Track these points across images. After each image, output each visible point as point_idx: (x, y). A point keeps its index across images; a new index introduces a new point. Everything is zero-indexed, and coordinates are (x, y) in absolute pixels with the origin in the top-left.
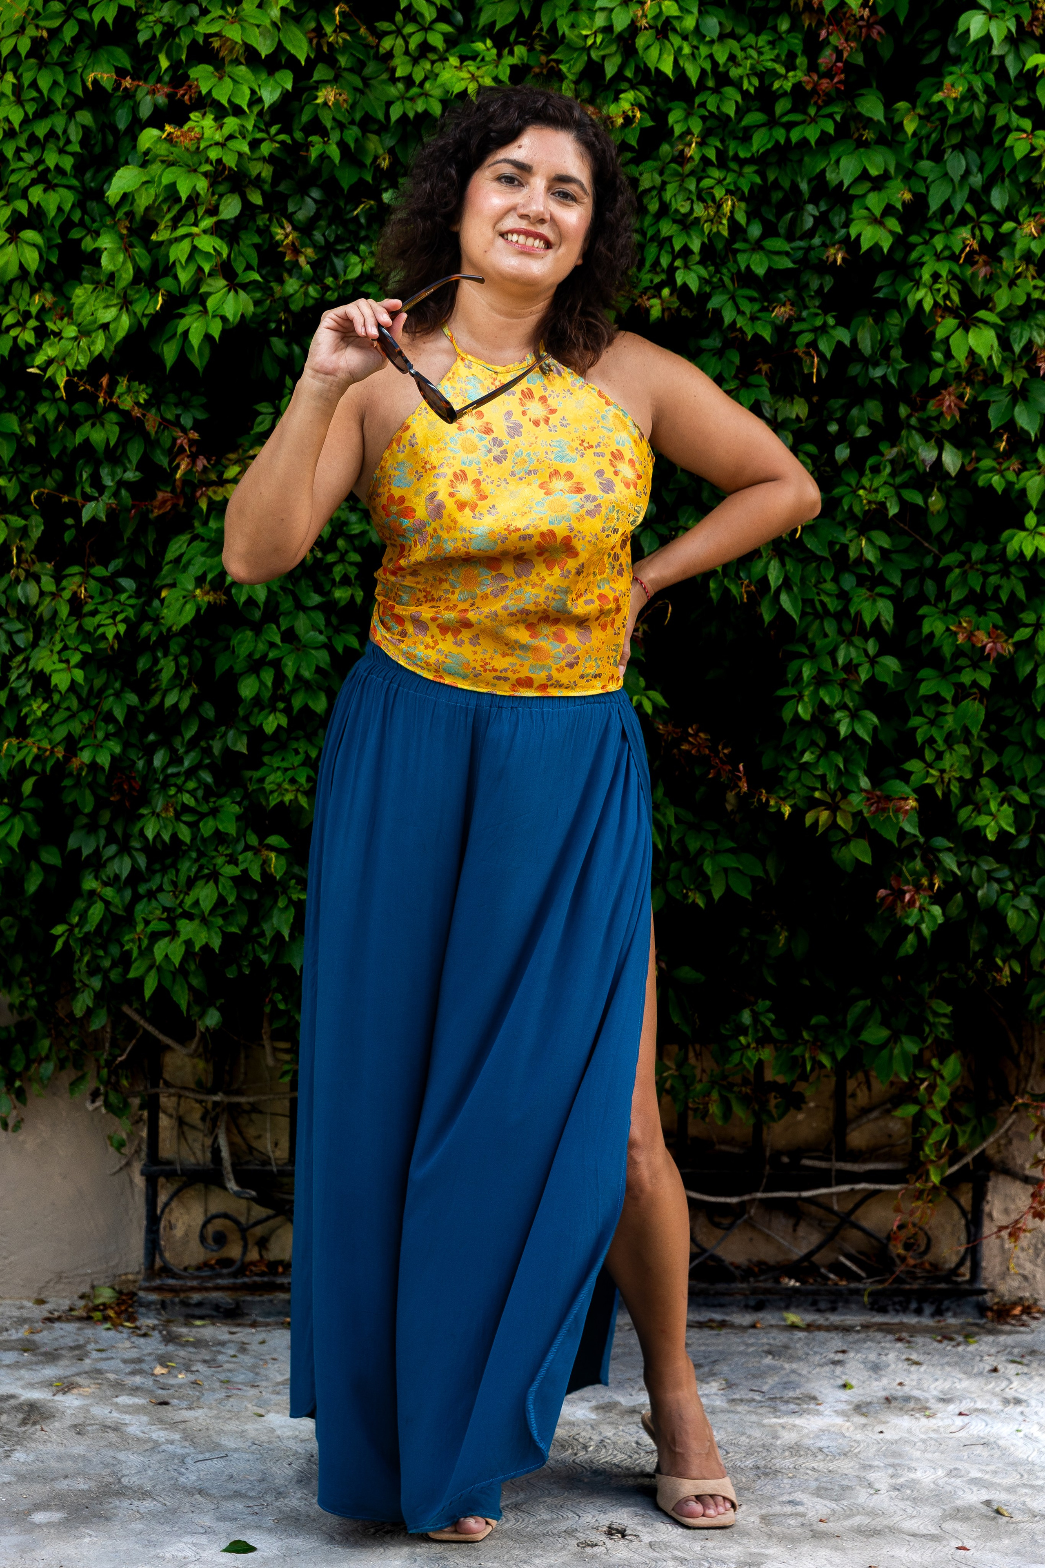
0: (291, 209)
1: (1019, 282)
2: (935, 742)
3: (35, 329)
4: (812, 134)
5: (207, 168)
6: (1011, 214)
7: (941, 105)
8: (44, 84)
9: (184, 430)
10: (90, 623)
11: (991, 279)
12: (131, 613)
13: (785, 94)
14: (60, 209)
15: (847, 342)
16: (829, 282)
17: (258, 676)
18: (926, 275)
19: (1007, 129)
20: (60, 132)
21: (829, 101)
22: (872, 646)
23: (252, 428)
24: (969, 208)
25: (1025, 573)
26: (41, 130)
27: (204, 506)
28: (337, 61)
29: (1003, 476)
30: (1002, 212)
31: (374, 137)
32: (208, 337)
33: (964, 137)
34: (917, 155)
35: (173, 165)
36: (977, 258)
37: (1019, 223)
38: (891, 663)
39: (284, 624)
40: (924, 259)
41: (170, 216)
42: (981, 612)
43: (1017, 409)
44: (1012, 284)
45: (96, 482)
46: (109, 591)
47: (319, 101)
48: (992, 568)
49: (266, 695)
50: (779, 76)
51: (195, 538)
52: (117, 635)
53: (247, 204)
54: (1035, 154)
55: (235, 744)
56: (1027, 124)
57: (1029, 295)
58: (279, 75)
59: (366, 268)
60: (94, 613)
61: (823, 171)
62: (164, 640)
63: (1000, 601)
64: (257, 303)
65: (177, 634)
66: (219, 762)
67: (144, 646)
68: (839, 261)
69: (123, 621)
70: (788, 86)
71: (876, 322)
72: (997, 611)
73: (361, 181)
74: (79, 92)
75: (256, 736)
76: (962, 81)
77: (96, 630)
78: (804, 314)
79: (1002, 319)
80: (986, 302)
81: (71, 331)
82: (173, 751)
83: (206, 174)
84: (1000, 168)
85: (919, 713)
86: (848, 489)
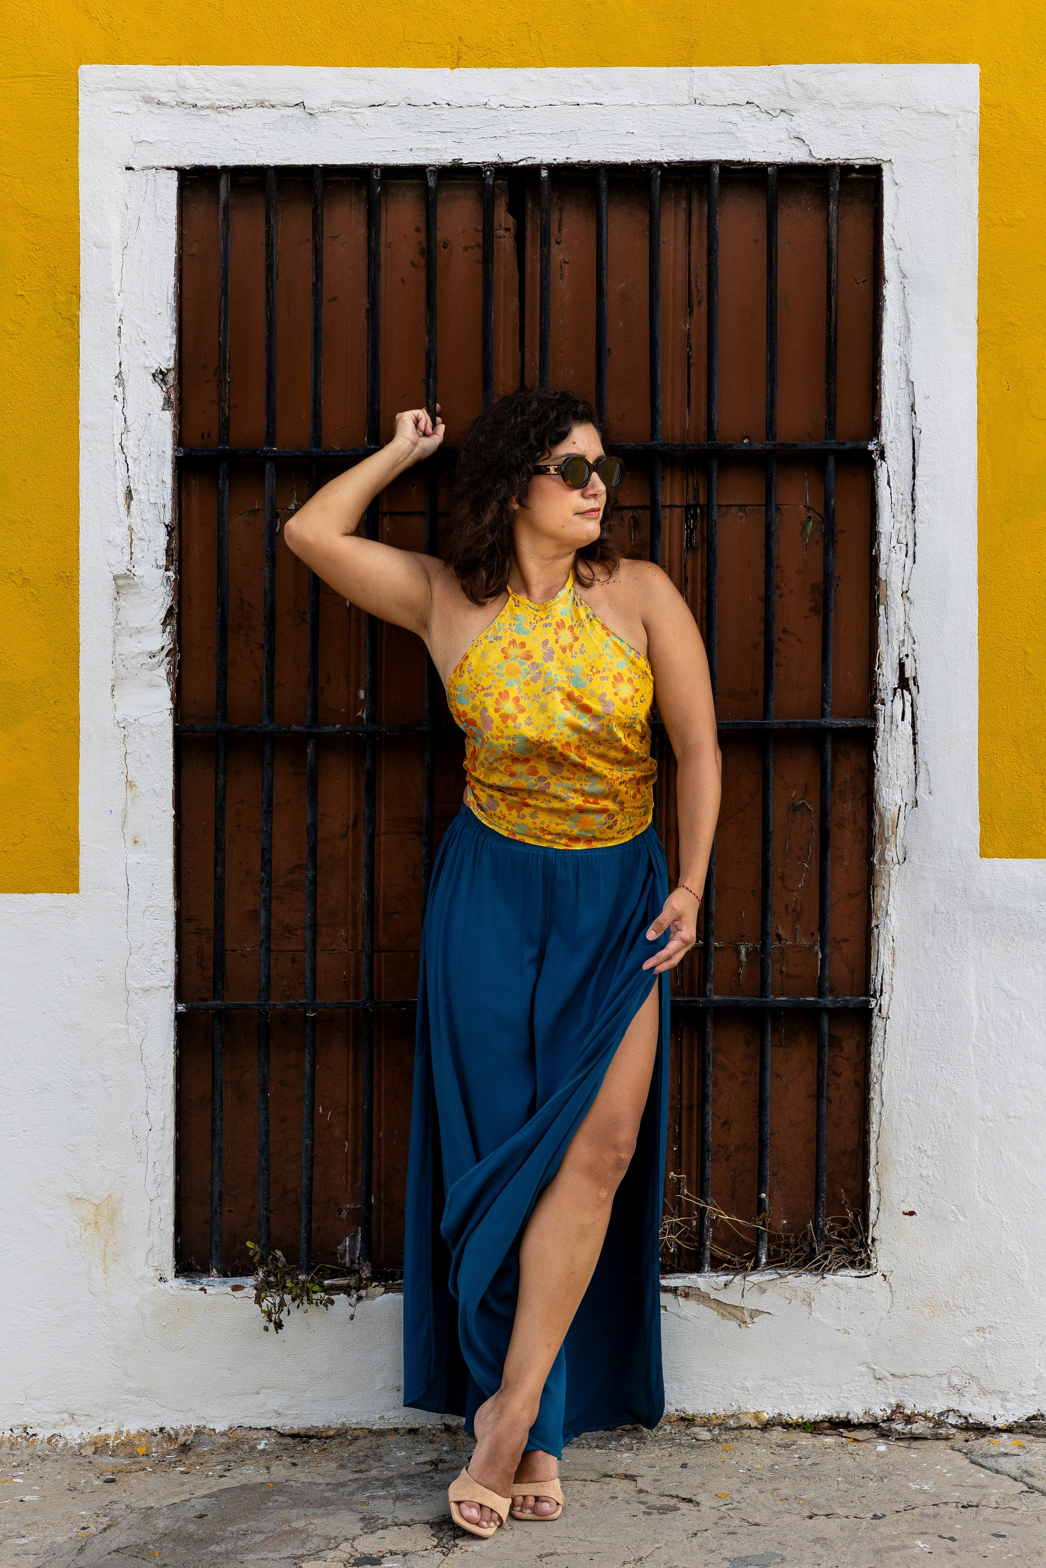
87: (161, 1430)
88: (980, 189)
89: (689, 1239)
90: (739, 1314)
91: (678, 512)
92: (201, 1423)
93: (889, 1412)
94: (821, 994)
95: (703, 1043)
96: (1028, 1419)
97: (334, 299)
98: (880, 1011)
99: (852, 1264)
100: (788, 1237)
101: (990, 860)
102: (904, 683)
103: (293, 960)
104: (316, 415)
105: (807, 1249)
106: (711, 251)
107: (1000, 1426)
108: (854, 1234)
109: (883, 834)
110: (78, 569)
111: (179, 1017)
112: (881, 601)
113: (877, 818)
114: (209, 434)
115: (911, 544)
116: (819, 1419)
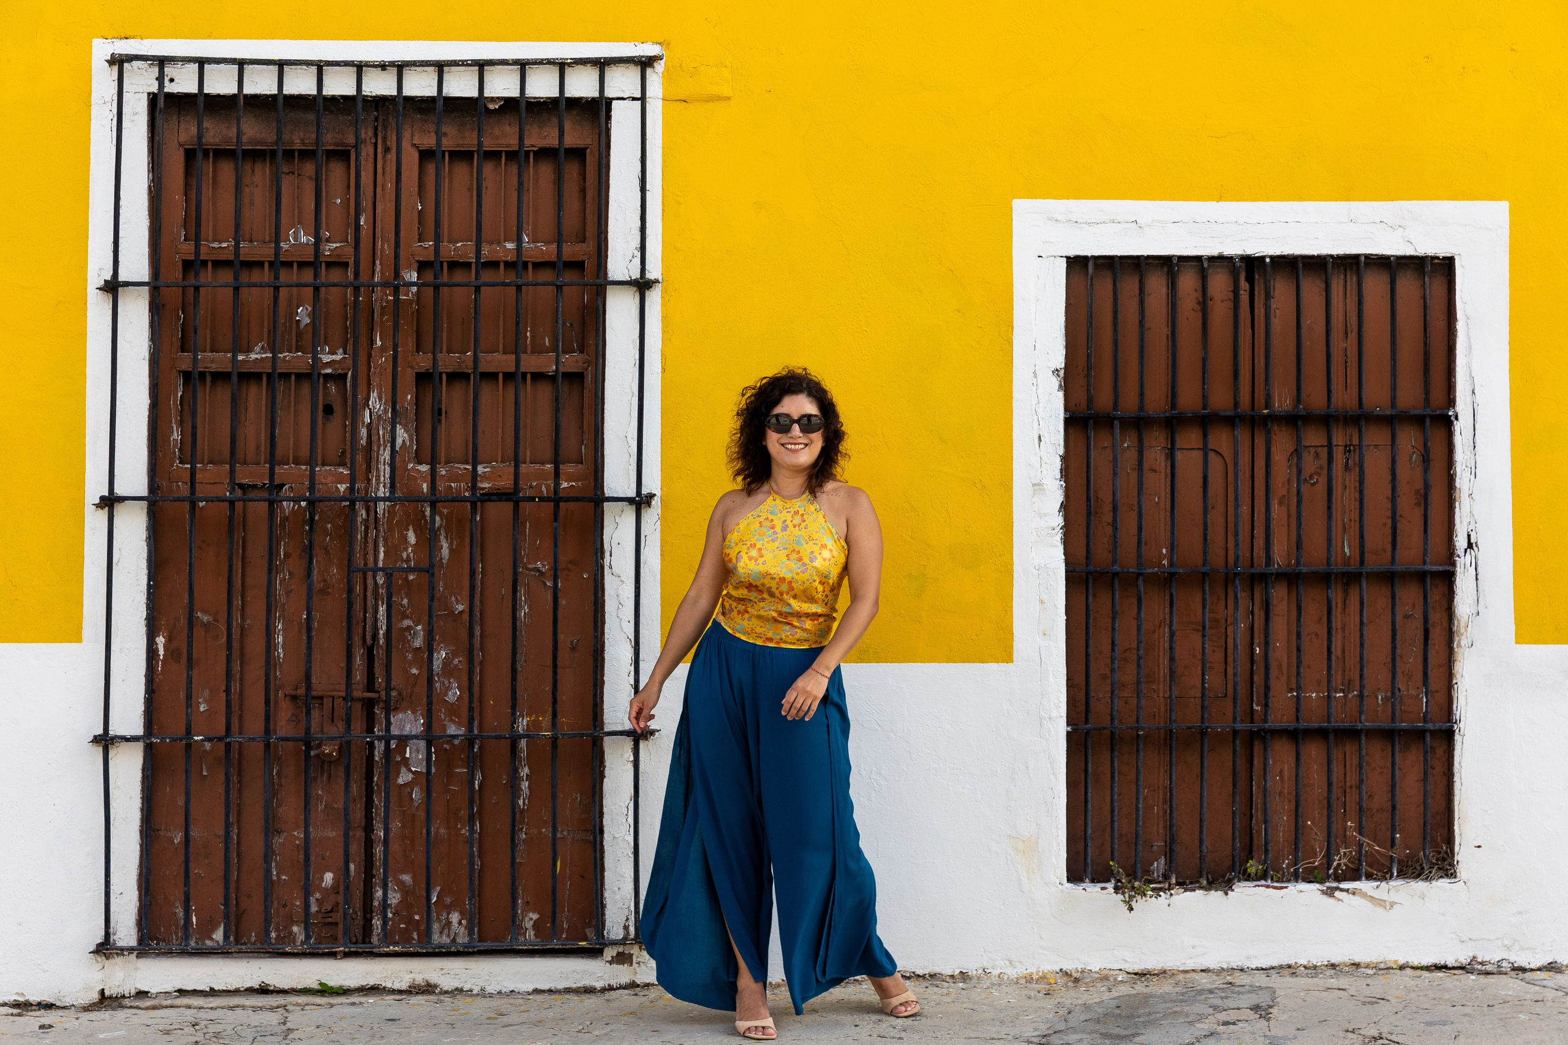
87: (1061, 970)
88: (1510, 271)
89: (1353, 863)
90: (1383, 904)
91: (1341, 449)
92: (1083, 967)
93: (1469, 960)
94: (1425, 721)
95: (1360, 750)
96: (1549, 964)
97: (1149, 329)
98: (1459, 731)
99: (1447, 875)
100: (1407, 862)
101: (1521, 645)
102: (1470, 546)
103: (1126, 703)
104: (1142, 394)
105: (1419, 868)
106: (1360, 303)
107: (1533, 968)
108: (1444, 860)
109: (1459, 631)
110: (1012, 480)
111: (1068, 733)
112: (1457, 499)
113: (1456, 622)
114: (1080, 404)
115: (1473, 468)
116: (1429, 964)
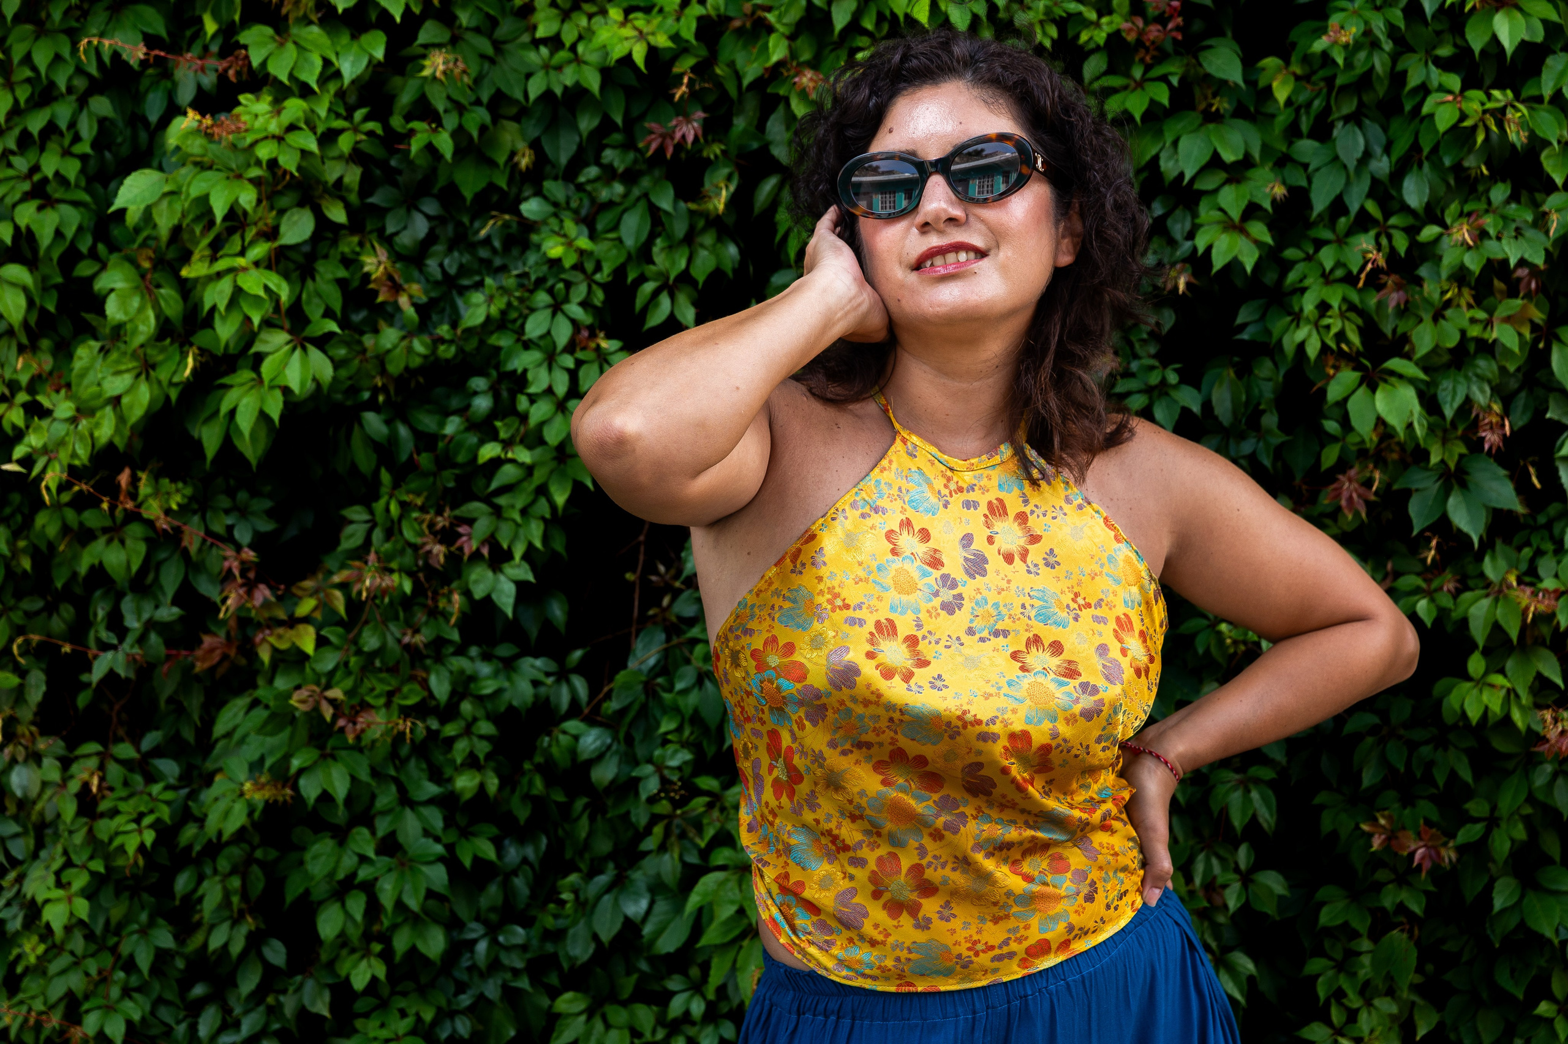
0: (390, 229)
1: (1448, 313)
2: (1345, 995)
3: (25, 406)
4: (1136, 104)
5: (255, 172)
6: (1433, 214)
7: (1325, 56)
8: (42, 59)
9: (239, 548)
10: (104, 828)
11: (1406, 309)
12: (165, 813)
13: (1098, 48)
14: (59, 234)
15: (1196, 409)
16: (1168, 319)
17: (343, 905)
18: (1309, 304)
19: (1424, 90)
20: (63, 125)
21: (1162, 56)
22: (1243, 855)
23: (337, 542)
24: (1372, 207)
25: (1470, 743)
26: (36, 123)
27: (265, 656)
28: (455, 18)
29: (1432, 600)
30: (1421, 211)
31: (512, 126)
32: (263, 416)
33: (1361, 104)
34: (1293, 132)
35: (210, 168)
36: (1384, 278)
37: (1445, 226)
38: (1273, 882)
39: (383, 826)
40: (1306, 283)
41: (206, 241)
42: (1408, 800)
43: (1452, 501)
44: (1438, 316)
45: (116, 623)
46: (138, 779)
47: (426, 73)
48: (1418, 734)
49: (354, 934)
50: (1088, 24)
51: (255, 703)
52: (142, 848)
53: (322, 222)
54: (1467, 123)
55: (313, 1003)
56: (1454, 81)
57: (1463, 333)
58: (365, 38)
59: (494, 310)
60: (114, 813)
61: (1156, 159)
62: (214, 848)
63: (1436, 786)
64: (337, 364)
65: (228, 843)
66: (293, 1028)
67: (183, 858)
68: (1182, 286)
69: (151, 826)
70: (1101, 37)
71: (1239, 375)
72: (1432, 798)
73: (492, 187)
74: (93, 70)
75: (342, 992)
76: (1355, 20)
77: (111, 840)
78: (1134, 366)
79: (1426, 370)
80: (1400, 346)
81: (64, 408)
82: (227, 1010)
83: (256, 182)
84: (1416, 147)
85: (1321, 953)
86: (1205, 622)
